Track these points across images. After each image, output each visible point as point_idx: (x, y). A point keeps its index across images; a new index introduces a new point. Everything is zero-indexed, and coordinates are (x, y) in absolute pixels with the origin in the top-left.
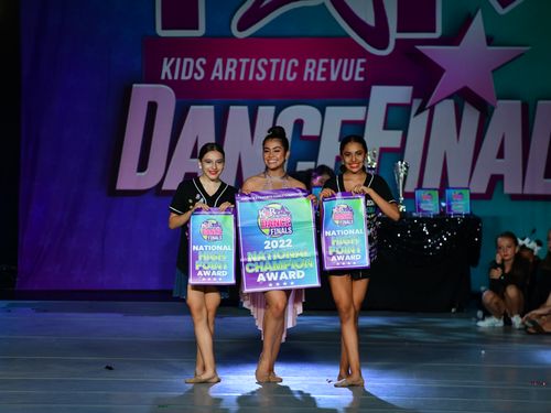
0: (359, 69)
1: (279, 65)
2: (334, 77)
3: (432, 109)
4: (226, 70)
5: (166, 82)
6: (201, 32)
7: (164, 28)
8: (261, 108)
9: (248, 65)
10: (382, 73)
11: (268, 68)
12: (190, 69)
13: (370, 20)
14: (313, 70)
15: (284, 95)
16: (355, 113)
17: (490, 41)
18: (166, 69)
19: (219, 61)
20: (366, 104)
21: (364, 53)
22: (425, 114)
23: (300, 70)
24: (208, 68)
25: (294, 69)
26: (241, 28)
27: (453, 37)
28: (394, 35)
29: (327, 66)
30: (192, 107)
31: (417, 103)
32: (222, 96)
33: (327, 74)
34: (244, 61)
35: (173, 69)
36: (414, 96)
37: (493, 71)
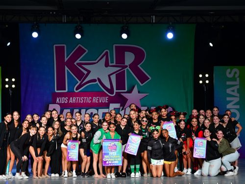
0: (107, 99)
1: (86, 99)
2: (100, 102)
3: (125, 109)
4: (73, 100)
5: (58, 104)
6: (66, 91)
7: (57, 90)
8: (82, 110)
9: (79, 99)
10: (112, 100)
11: (84, 100)
12: (64, 100)
13: (109, 87)
14: (95, 100)
15: (87, 106)
16: (106, 110)
17: (139, 92)
18: (58, 100)
19: (71, 98)
20: (109, 108)
21: (108, 96)
22: (124, 111)
23: (92, 100)
24: (68, 100)
25: (90, 100)
26: (77, 89)
27: (130, 91)
28: (115, 91)
29: (99, 99)
30: (65, 110)
31: (121, 108)
32: (72, 107)
33: (98, 101)
34: (78, 98)
35: (59, 100)
36: (121, 106)
37: (140, 100)
